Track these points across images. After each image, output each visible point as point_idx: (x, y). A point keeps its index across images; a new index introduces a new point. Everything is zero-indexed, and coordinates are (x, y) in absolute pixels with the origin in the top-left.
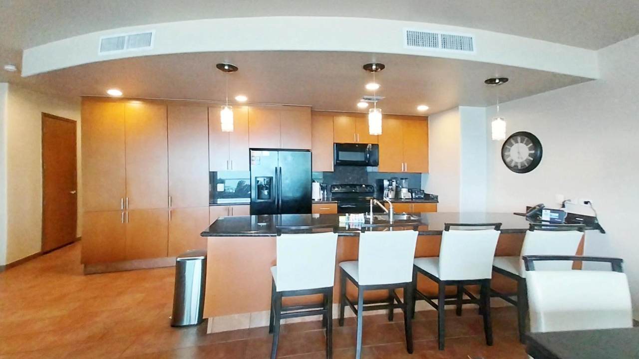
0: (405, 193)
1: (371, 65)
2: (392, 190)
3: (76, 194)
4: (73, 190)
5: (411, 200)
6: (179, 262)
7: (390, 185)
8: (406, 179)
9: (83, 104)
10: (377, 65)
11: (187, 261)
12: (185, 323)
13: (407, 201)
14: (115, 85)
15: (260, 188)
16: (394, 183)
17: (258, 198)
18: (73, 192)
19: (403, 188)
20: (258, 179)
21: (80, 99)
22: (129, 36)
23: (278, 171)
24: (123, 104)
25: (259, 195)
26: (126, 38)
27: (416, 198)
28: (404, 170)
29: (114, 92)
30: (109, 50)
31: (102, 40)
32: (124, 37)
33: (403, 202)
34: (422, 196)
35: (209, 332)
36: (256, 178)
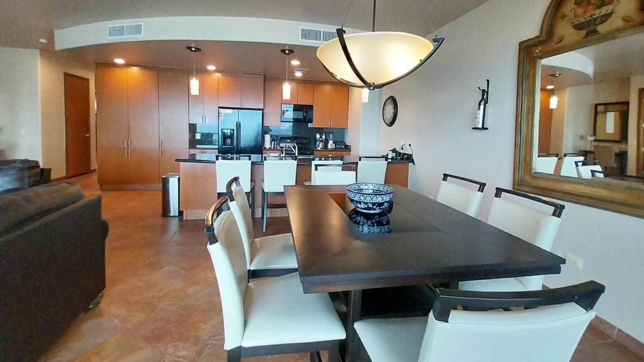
0: (331, 145)
1: (285, 50)
2: (322, 141)
3: (89, 137)
4: (87, 134)
5: (336, 149)
6: (164, 178)
7: (321, 137)
8: (332, 133)
9: (97, 68)
10: (289, 50)
11: (170, 178)
12: (172, 215)
13: (332, 150)
14: (120, 57)
15: (225, 137)
16: (324, 137)
17: (224, 145)
18: (87, 135)
19: (330, 140)
20: (225, 131)
21: (95, 65)
22: (127, 26)
23: (238, 125)
24: (125, 69)
25: (224, 143)
26: (125, 27)
27: (338, 148)
28: (330, 126)
29: (119, 61)
30: (114, 35)
31: (109, 28)
32: (123, 26)
33: (329, 151)
34: (343, 147)
35: (184, 219)
36: (222, 129)
